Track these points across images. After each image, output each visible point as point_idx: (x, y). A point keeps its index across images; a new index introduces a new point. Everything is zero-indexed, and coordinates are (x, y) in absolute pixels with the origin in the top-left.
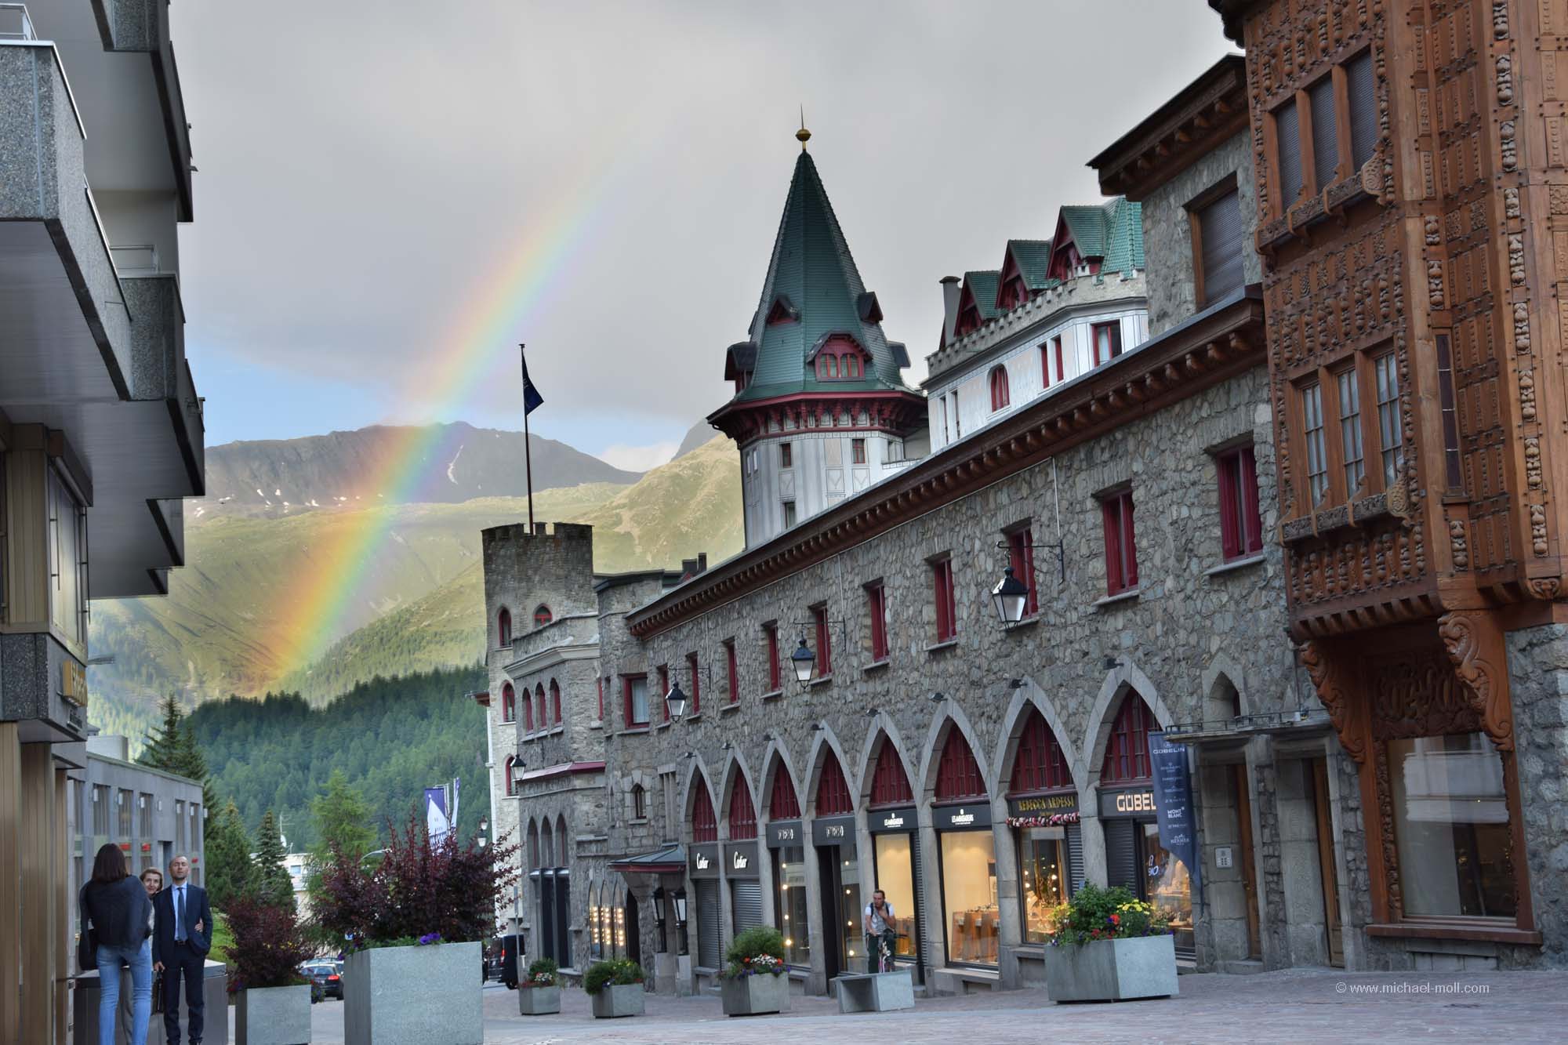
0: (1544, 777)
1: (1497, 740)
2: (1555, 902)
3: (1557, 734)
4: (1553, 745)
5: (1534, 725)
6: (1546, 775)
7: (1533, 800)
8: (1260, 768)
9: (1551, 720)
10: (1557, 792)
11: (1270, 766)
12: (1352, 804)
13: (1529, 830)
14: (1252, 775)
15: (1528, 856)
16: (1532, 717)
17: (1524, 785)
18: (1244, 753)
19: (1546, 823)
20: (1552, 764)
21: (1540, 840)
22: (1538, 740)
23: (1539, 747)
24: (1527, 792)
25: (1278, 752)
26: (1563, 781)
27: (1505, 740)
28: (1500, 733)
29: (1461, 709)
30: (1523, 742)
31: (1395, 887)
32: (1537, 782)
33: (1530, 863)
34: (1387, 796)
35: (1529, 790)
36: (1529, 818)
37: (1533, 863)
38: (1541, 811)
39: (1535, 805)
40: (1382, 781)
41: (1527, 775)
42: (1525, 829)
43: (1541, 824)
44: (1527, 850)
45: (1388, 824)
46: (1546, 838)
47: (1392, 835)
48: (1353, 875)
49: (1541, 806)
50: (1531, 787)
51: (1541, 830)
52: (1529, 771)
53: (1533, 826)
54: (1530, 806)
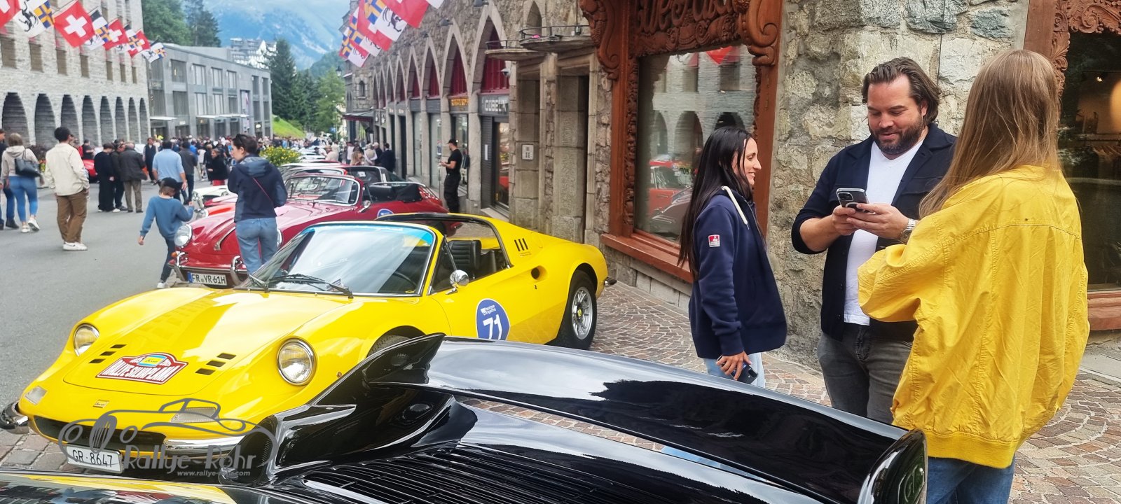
0: (812, 103)
1: (757, 50)
2: (798, 272)
3: (849, 39)
4: (837, 56)
5: (812, 27)
6: (818, 99)
7: (791, 134)
8: (549, 82)
9: (843, 16)
10: (830, 125)
11: (553, 82)
12: (605, 120)
13: (779, 173)
14: (544, 88)
15: (770, 205)
16: (812, 15)
17: (783, 113)
18: (539, 70)
19: (805, 167)
20: (830, 84)
21: (792, 188)
22: (815, 49)
23: (814, 59)
24: (783, 122)
25: (559, 68)
26: (843, 109)
27: (768, 50)
28: (760, 38)
29: (718, 15)
30: (792, 52)
31: (630, 204)
32: (801, 110)
33: (771, 214)
34: (634, 115)
35: (788, 120)
36: (781, 157)
37: (777, 217)
38: (800, 150)
39: (793, 140)
40: (631, 99)
41: (789, 99)
42: (772, 171)
43: (798, 167)
44: (771, 197)
45: (631, 142)
46: (801, 187)
47: (634, 154)
48: (599, 186)
49: (801, 143)
50: (792, 116)
51: (796, 175)
52: (793, 93)
53: (784, 169)
54: (785, 141)
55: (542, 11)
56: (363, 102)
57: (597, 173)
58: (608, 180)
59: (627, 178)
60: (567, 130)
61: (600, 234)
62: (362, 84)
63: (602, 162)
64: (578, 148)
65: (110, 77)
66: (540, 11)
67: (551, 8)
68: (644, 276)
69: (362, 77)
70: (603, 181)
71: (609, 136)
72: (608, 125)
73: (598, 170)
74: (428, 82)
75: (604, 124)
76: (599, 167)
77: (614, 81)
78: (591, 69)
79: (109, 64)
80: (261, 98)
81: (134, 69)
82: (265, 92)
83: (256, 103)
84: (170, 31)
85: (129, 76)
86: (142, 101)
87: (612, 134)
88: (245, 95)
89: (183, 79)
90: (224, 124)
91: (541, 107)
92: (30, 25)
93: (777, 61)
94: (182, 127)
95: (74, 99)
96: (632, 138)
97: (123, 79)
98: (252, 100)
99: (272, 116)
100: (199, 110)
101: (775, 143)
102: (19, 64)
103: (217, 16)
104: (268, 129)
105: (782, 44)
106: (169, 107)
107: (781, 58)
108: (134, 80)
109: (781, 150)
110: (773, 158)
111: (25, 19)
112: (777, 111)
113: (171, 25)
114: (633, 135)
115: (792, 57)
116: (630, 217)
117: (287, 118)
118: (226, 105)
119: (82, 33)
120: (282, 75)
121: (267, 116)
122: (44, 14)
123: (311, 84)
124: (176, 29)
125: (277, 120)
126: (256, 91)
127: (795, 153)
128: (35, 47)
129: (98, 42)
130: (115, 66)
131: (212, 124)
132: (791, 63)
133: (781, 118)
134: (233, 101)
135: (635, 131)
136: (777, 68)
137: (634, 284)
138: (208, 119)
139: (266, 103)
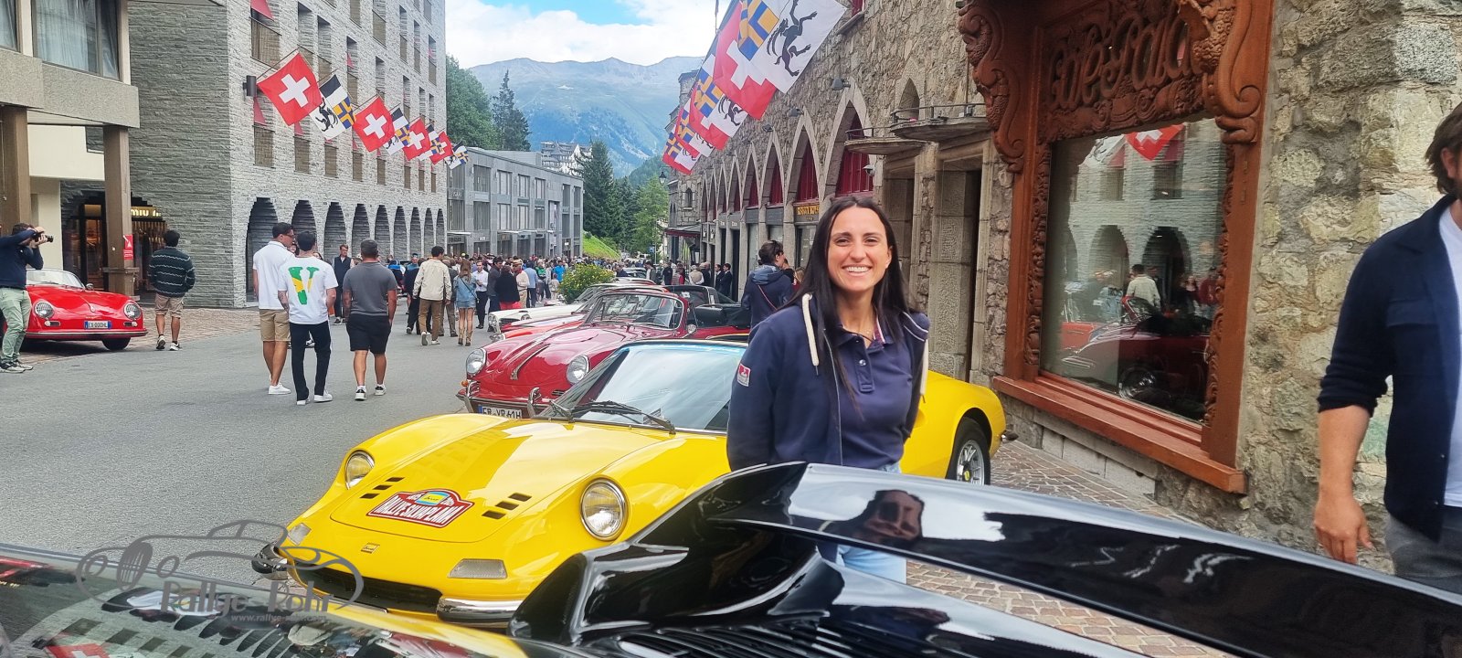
0: (1316, 193)
1: (1230, 122)
2: (1292, 433)
3: (1376, 102)
4: (1356, 126)
5: (1315, 88)
6: (1324, 187)
7: (1281, 238)
8: (926, 180)
9: (1365, 71)
10: (1344, 223)
11: (932, 179)
13: (1262, 291)
14: (918, 188)
15: (1248, 337)
16: (1316, 71)
17: (1268, 208)
18: (914, 164)
19: (1305, 282)
20: (1343, 165)
21: (1283, 312)
22: (1320, 117)
23: (1319, 132)
24: (1267, 220)
25: (941, 161)
26: (1365, 200)
27: (1246, 122)
28: (1234, 106)
29: (1168, 81)
30: (1283, 124)
31: (1035, 336)
32: (1297, 203)
33: (1249, 350)
34: (1043, 218)
35: (1277, 218)
36: (1265, 269)
37: (1258, 353)
38: (1295, 259)
39: (1284, 245)
40: (1039, 197)
41: (1278, 189)
42: (1251, 288)
43: (1292, 283)
44: (1249, 326)
45: (1038, 254)
46: (1298, 312)
47: (1041, 270)
48: (991, 313)
49: (1297, 249)
50: (1282, 212)
51: (1289, 294)
52: (1285, 181)
53: (1271, 286)
54: (1272, 247)
55: (920, 91)
56: (689, 214)
57: (988, 295)
58: (1004, 304)
59: (1032, 302)
60: (951, 240)
61: (991, 376)
62: (689, 192)
63: (997, 281)
64: (962, 264)
65: (407, 185)
66: (918, 90)
67: (932, 85)
68: (1054, 434)
69: (689, 184)
70: (997, 306)
71: (1007, 246)
72: (1007, 231)
73: (990, 291)
74: (769, 186)
75: (1001, 231)
76: (991, 288)
77: (1016, 174)
78: (984, 161)
79: (407, 169)
80: (572, 210)
81: (433, 175)
82: (577, 204)
83: (566, 216)
84: (475, 134)
85: (428, 184)
86: (440, 212)
87: (1011, 244)
88: (554, 207)
89: (486, 188)
90: (528, 241)
91: (915, 212)
92: (328, 124)
93: (1260, 138)
94: (481, 243)
95: (368, 210)
96: (1039, 249)
97: (422, 187)
98: (561, 212)
99: (583, 232)
100: (501, 223)
101: (1256, 250)
102: (313, 169)
103: (528, 117)
104: (577, 247)
105: (1267, 114)
106: (469, 220)
107: (1266, 132)
108: (433, 189)
109: (1264, 260)
110: (1253, 271)
111: (321, 117)
112: (1259, 206)
113: (477, 127)
114: (1041, 244)
115: (1283, 131)
116: (1035, 354)
117: (599, 234)
118: (532, 219)
119: (380, 134)
120: (597, 184)
121: (577, 232)
122: (345, 112)
123: (630, 194)
124: (482, 131)
125: (588, 237)
126: (566, 202)
127: (1288, 263)
128: (330, 149)
129: (397, 147)
130: (414, 172)
131: (515, 240)
132: (1281, 138)
133: (1265, 215)
134: (539, 213)
135: (1044, 240)
136: (1260, 146)
137: (1039, 446)
138: (511, 235)
139: (576, 217)
